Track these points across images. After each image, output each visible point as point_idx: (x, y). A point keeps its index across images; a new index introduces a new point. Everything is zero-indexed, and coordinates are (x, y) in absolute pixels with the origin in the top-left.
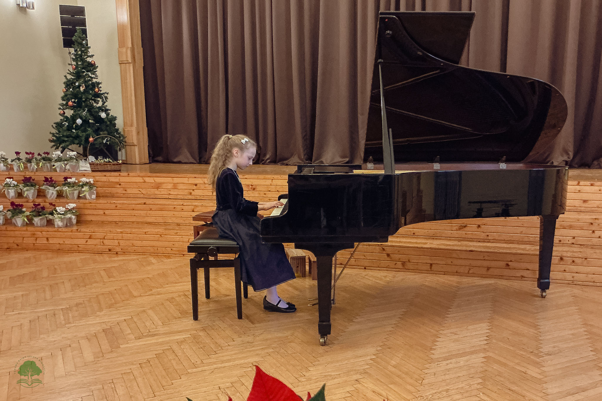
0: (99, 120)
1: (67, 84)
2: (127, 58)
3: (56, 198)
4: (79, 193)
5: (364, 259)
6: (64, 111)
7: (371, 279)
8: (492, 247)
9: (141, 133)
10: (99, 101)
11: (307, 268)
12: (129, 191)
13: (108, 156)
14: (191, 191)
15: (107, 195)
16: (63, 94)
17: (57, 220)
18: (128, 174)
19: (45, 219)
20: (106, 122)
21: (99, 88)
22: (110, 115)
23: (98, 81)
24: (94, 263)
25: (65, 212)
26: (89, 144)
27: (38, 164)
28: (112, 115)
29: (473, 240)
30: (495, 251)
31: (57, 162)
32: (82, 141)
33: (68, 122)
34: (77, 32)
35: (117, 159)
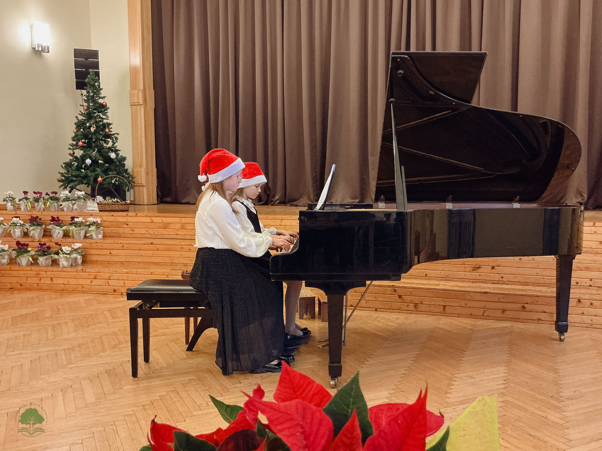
0: (108, 160)
1: (78, 124)
2: (138, 99)
3: (62, 238)
4: (86, 233)
5: (375, 301)
6: (73, 152)
7: (383, 321)
8: (507, 289)
9: (150, 174)
10: (109, 141)
11: (317, 309)
12: (136, 231)
13: (116, 196)
15: (114, 235)
16: (73, 135)
17: (63, 260)
18: (136, 214)
19: (50, 258)
20: (116, 162)
21: (109, 129)
22: (120, 156)
23: (109, 121)
24: (98, 304)
25: (70, 252)
26: (97, 184)
27: (45, 204)
28: (121, 156)
29: (487, 282)
30: (510, 293)
31: (65, 201)
32: (90, 181)
33: (77, 161)
34: (90, 74)
35: (125, 200)
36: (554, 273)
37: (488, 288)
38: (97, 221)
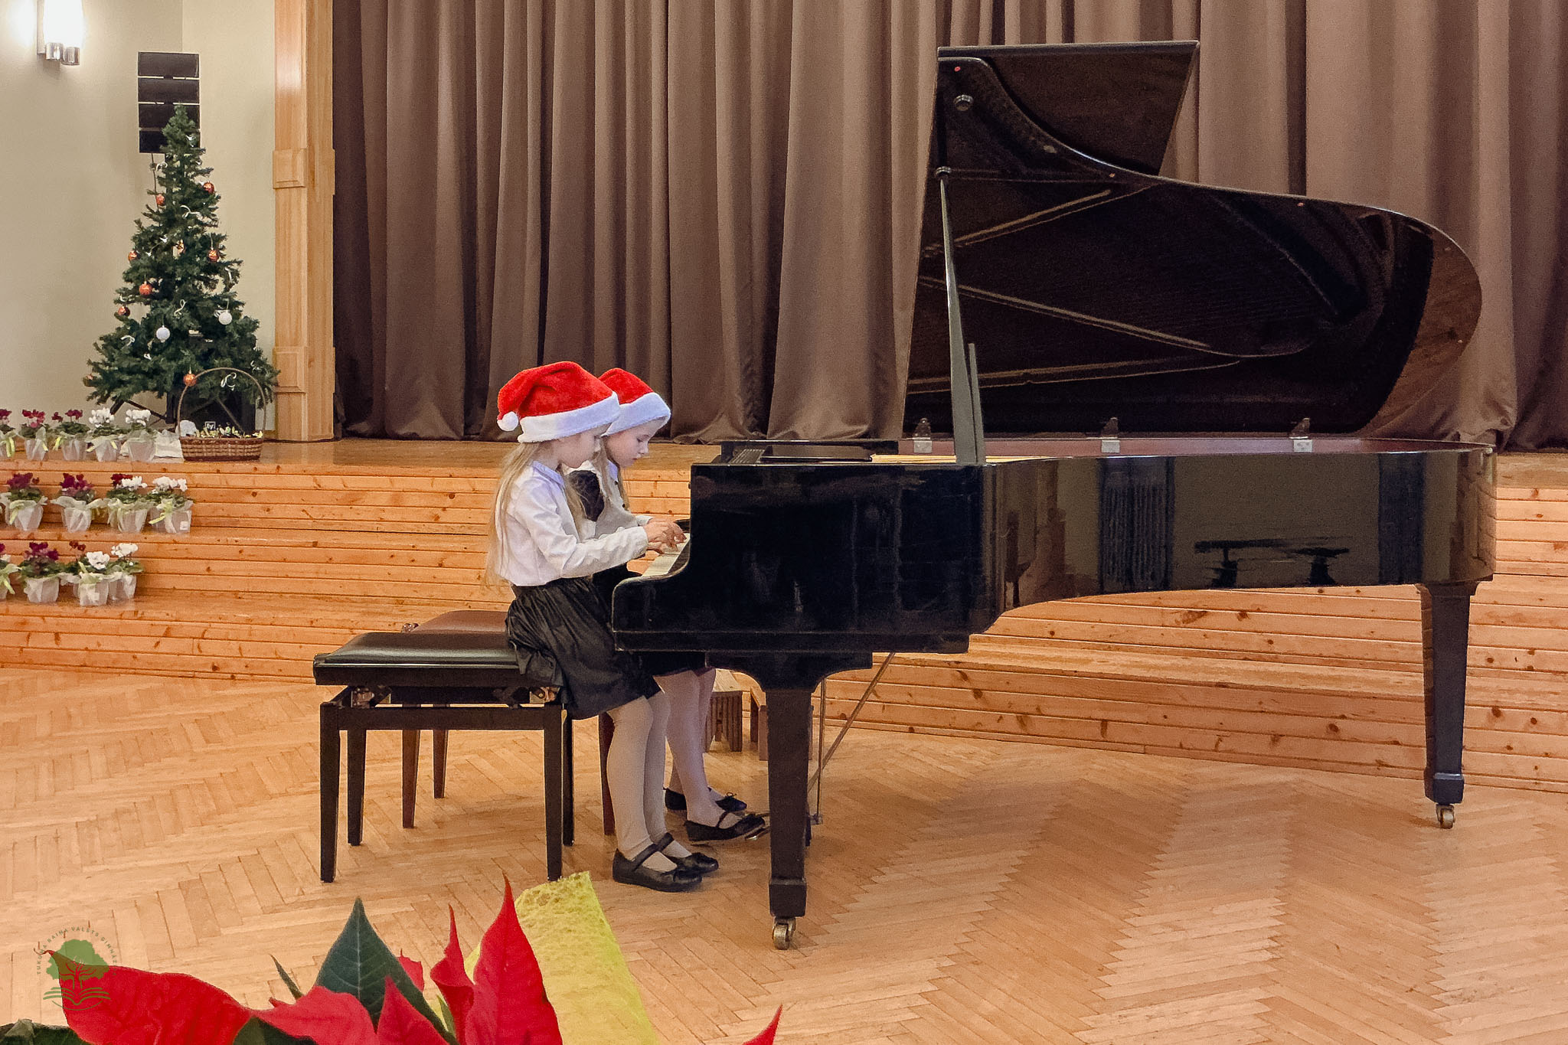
0: (213, 329)
1: (140, 240)
2: (294, 172)
3: (89, 529)
4: (148, 517)
5: (908, 703)
6: (126, 309)
7: (928, 760)
8: (1284, 675)
9: (318, 363)
10: (216, 281)
11: (746, 725)
12: (277, 511)
13: (230, 420)
14: (439, 512)
15: (220, 522)
16: (128, 266)
17: (86, 586)
18: (278, 467)
19: (57, 580)
20: (231, 334)
21: (218, 250)
22: (242, 317)
23: (217, 231)
24: (172, 702)
25: (107, 566)
26: (183, 389)
27: (50, 442)
28: (246, 317)
29: (1227, 654)
30: (1293, 686)
31: (99, 435)
32: (165, 382)
33: (134, 334)
34: (174, 115)
35: (251, 429)
36: (1417, 631)
37: (1230, 672)
38: (178, 486)
